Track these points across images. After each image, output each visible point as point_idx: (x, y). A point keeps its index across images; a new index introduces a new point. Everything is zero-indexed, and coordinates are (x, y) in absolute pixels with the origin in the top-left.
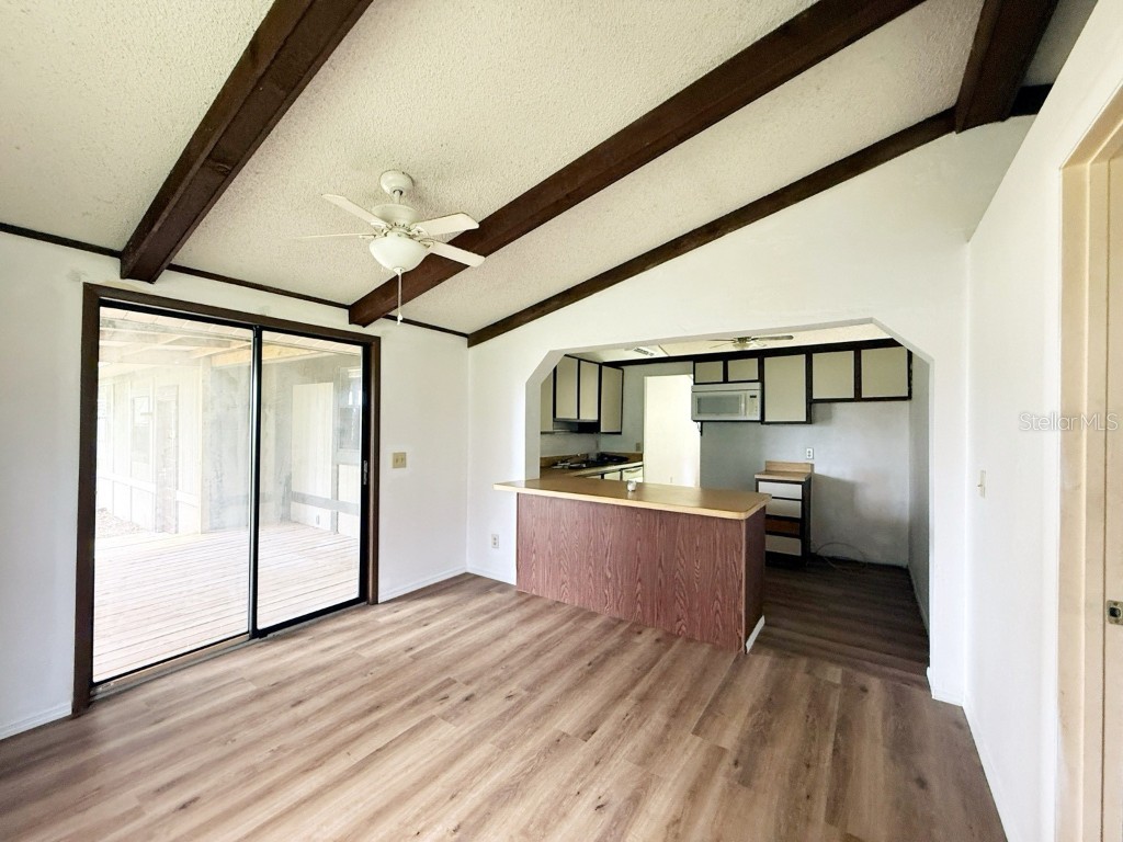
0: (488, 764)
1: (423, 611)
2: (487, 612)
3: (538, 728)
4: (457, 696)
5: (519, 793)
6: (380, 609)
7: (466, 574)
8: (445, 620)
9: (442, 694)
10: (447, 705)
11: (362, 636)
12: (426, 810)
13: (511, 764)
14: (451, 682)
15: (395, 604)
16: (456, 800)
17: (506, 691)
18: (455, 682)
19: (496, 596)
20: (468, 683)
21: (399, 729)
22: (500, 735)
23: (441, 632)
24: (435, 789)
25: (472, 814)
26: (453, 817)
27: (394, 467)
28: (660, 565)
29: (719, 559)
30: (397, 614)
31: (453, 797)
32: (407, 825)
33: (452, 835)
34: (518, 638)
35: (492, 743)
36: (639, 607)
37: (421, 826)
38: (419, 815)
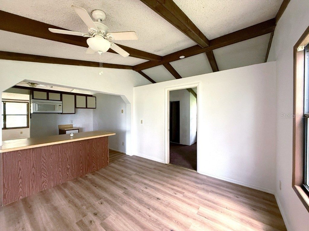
0: (130, 206)
5: (141, 199)
12: (142, 216)
13: (131, 201)
16: (141, 210)
24: (136, 216)
25: (145, 207)
26: (145, 210)
28: (88, 155)
29: (103, 147)
32: (147, 219)
36: (81, 171)
37: (147, 216)
38: (144, 218)
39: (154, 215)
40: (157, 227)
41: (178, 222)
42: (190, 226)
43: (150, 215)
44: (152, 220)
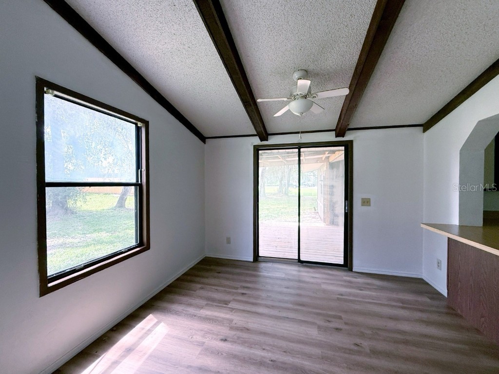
1: (368, 284)
2: (403, 303)
3: (350, 369)
4: (335, 324)
6: (350, 274)
7: (422, 279)
8: (373, 293)
9: (329, 319)
10: (327, 324)
11: (331, 280)
12: (274, 346)
14: (340, 318)
15: (358, 275)
16: (285, 354)
17: (358, 341)
18: (342, 319)
19: (425, 299)
20: (346, 324)
21: (300, 317)
22: (330, 353)
23: (364, 297)
24: (284, 344)
26: (277, 357)
27: (362, 205)
30: (355, 279)
31: (285, 352)
32: (265, 344)
33: (270, 360)
34: (405, 327)
35: (322, 352)
37: (268, 348)
38: (270, 345)
39: (259, 353)
40: (246, 338)
41: (218, 353)
42: (200, 354)
43: (265, 351)
44: (257, 344)
